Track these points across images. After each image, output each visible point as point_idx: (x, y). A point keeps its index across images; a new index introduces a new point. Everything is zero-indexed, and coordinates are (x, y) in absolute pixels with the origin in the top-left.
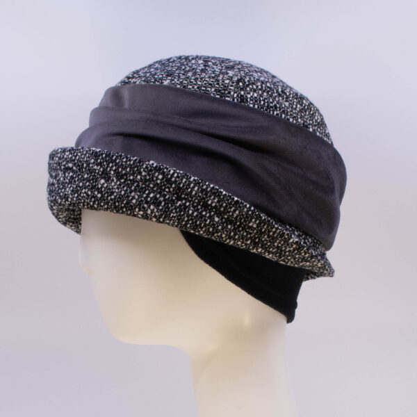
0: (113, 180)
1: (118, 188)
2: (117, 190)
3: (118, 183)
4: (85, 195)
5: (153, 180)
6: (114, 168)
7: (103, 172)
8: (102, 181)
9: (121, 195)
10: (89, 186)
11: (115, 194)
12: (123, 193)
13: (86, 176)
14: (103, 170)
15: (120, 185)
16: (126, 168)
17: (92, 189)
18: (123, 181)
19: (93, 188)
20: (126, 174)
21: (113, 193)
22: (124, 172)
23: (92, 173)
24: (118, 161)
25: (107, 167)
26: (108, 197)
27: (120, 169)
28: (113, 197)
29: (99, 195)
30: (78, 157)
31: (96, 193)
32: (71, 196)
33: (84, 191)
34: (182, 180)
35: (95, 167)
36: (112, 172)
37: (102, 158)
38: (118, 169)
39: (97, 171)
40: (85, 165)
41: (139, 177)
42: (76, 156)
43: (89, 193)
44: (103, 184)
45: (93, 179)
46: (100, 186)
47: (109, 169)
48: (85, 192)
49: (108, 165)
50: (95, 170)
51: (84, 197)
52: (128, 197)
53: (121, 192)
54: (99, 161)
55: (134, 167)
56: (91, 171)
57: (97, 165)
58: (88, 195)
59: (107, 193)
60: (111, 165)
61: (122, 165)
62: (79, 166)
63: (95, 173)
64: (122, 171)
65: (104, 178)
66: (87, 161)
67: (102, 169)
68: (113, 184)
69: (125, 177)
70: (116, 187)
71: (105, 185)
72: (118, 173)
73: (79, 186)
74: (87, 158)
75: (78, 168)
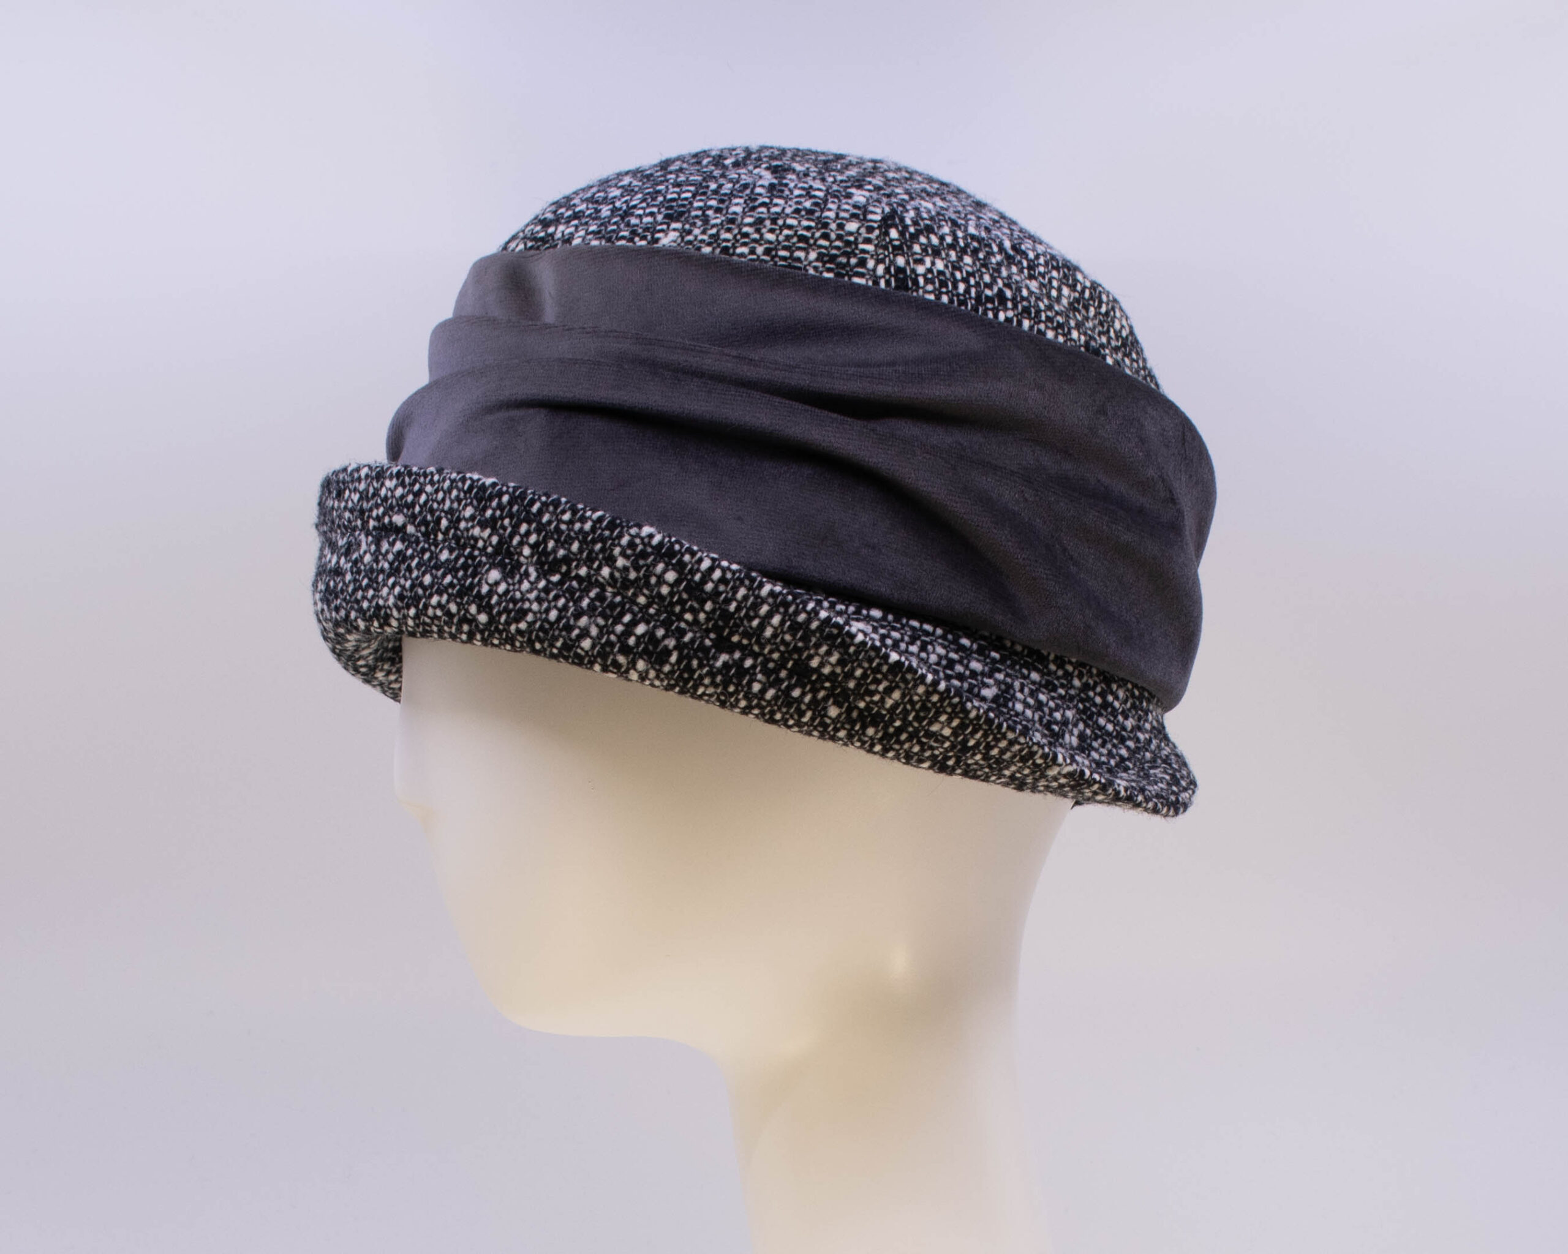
0: (527, 574)
1: (539, 600)
2: (535, 607)
3: (542, 584)
4: (439, 613)
5: (647, 584)
6: (533, 539)
7: (498, 549)
8: (494, 575)
9: (547, 620)
10: (451, 585)
11: (530, 617)
12: (553, 615)
13: (444, 556)
14: (500, 543)
15: (546, 590)
16: (569, 541)
17: (460, 594)
18: (555, 578)
19: (464, 592)
20: (566, 560)
21: (523, 613)
22: (561, 552)
23: (464, 547)
24: (546, 518)
25: (511, 536)
26: (508, 623)
27: (551, 544)
28: (523, 626)
29: (483, 618)
30: (423, 498)
31: (473, 609)
32: (395, 613)
33: (434, 600)
34: (735, 590)
35: (476, 531)
36: (527, 551)
37: (500, 507)
38: (545, 542)
39: (480, 544)
40: (444, 523)
41: (606, 571)
42: (417, 495)
43: (453, 608)
44: (497, 583)
45: (465, 567)
46: (485, 589)
47: (516, 540)
48: (439, 605)
49: (516, 527)
50: (476, 540)
51: (436, 617)
52: (569, 628)
53: (547, 611)
54: (489, 513)
55: (594, 542)
56: (461, 542)
57: (483, 525)
58: (448, 613)
59: (506, 610)
60: (524, 528)
61: (557, 529)
62: (425, 522)
63: (474, 547)
64: (554, 551)
65: (501, 566)
66: (451, 511)
67: (495, 540)
68: (526, 585)
69: (564, 569)
70: (533, 596)
71: (502, 588)
72: (545, 553)
73: (421, 585)
74: (452, 502)
75: (423, 529)
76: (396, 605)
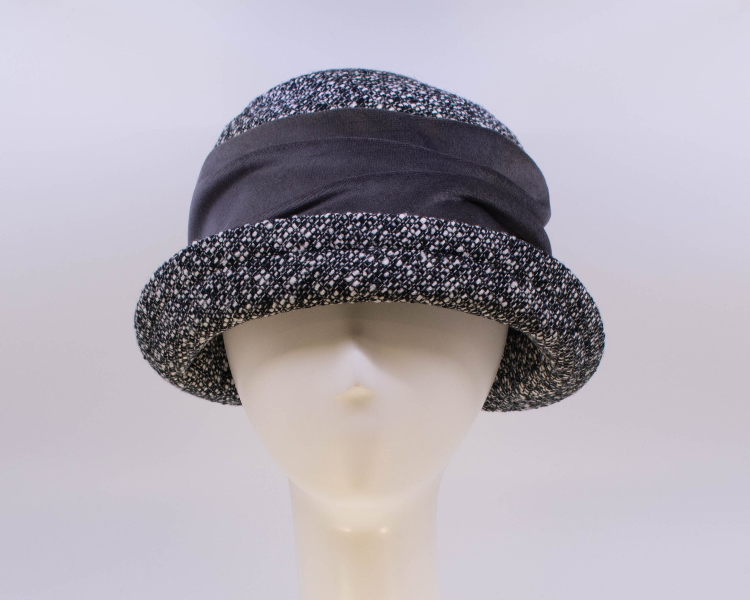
0: (528, 286)
1: (532, 299)
2: (530, 302)
3: (534, 292)
4: (481, 299)
6: (535, 269)
7: (517, 272)
8: (515, 284)
9: (533, 309)
10: (492, 286)
11: (527, 307)
12: (536, 307)
13: (488, 271)
14: (519, 269)
15: (535, 295)
16: (548, 273)
17: (496, 292)
18: (539, 289)
19: (498, 291)
20: (545, 282)
21: (525, 304)
22: (545, 278)
23: (499, 269)
24: (541, 260)
25: (526, 266)
26: (516, 308)
27: (541, 273)
28: (523, 310)
29: (505, 304)
30: (477, 241)
31: (501, 299)
32: (452, 296)
33: (482, 292)
35: (509, 262)
36: (531, 275)
37: (522, 252)
38: (539, 272)
39: (509, 268)
40: (491, 255)
41: (558, 289)
42: (474, 238)
43: (491, 297)
44: (515, 289)
45: (499, 278)
46: (509, 290)
47: (527, 269)
48: (483, 296)
49: (529, 262)
50: (507, 265)
51: (478, 301)
52: (540, 314)
53: (534, 305)
54: (516, 254)
55: (557, 275)
56: (498, 265)
57: (512, 259)
58: (486, 300)
59: (518, 302)
60: (532, 264)
61: (545, 267)
62: (478, 253)
63: (504, 269)
64: (542, 277)
65: (517, 280)
66: (495, 250)
67: (517, 267)
68: (527, 291)
69: (543, 285)
70: (530, 296)
71: (517, 291)
72: (538, 277)
73: (475, 284)
74: (495, 245)
75: (475, 256)
76: (454, 292)
